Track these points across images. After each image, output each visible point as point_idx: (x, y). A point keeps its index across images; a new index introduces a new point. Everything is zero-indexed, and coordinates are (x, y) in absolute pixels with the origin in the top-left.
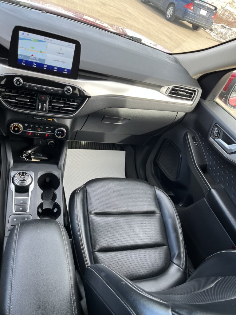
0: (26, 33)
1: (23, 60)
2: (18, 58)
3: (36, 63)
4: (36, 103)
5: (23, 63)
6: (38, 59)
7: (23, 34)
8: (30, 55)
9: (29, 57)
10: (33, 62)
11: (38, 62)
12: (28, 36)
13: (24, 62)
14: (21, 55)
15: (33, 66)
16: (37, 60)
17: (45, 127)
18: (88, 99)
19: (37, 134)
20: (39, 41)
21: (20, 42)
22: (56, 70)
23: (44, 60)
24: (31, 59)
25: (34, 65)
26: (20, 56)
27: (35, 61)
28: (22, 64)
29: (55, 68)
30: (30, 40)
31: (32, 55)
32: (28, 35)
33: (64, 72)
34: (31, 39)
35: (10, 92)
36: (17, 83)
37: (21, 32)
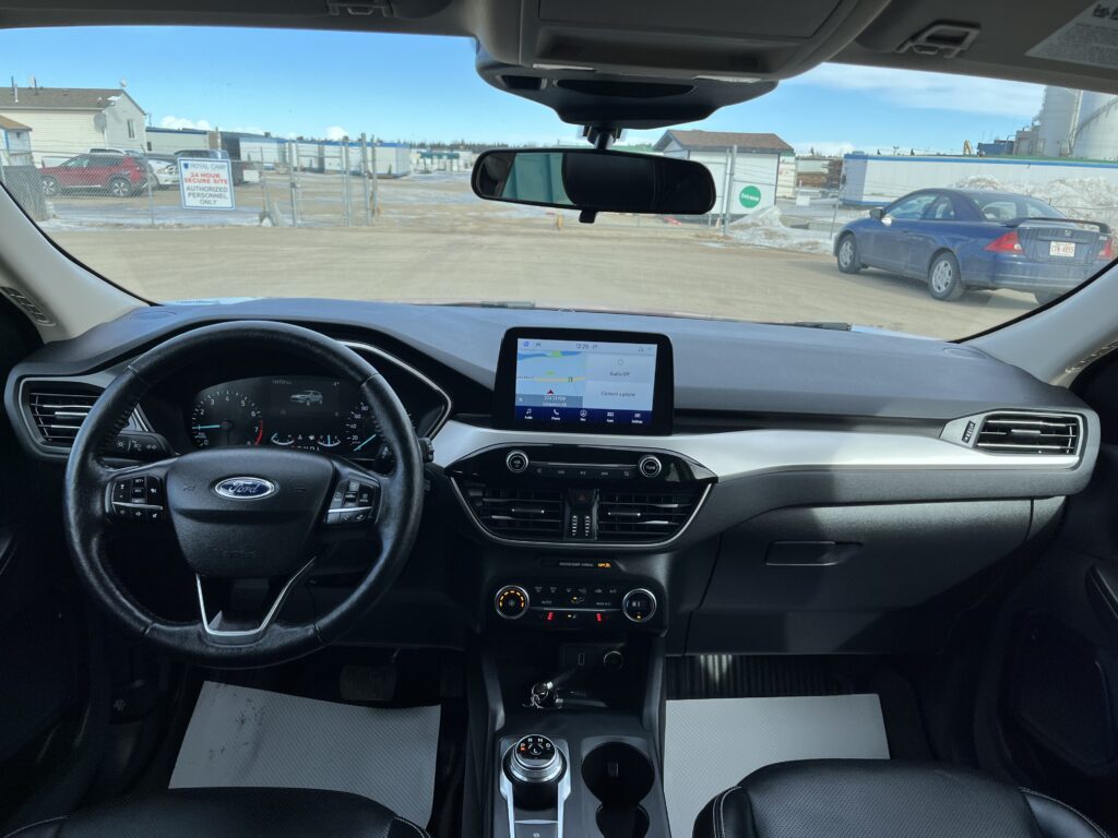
0: (533, 342)
1: (529, 407)
2: (517, 404)
3: (558, 409)
4: (563, 518)
5: (528, 415)
6: (564, 399)
7: (526, 344)
8: (544, 392)
9: (543, 396)
10: (552, 408)
11: (564, 405)
12: (539, 348)
13: (529, 411)
14: (524, 396)
15: (554, 418)
16: (562, 402)
17: (591, 592)
18: (710, 485)
19: (569, 616)
20: (565, 353)
21: (520, 365)
22: (610, 418)
23: (580, 399)
24: (549, 401)
25: (555, 416)
26: (521, 400)
27: (558, 405)
28: (526, 418)
29: (609, 414)
30: (543, 355)
31: (551, 392)
32: (539, 345)
33: (633, 421)
34: (548, 354)
35: (496, 495)
36: (513, 465)
37: (521, 341)
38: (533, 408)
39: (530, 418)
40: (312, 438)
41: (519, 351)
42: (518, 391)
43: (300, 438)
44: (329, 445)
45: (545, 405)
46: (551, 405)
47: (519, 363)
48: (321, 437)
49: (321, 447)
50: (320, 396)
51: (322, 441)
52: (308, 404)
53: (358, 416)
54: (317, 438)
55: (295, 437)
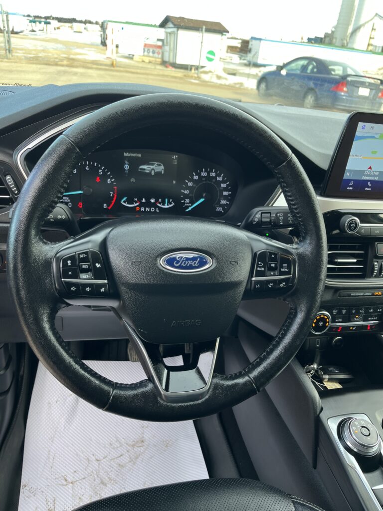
0: (368, 125)
1: (352, 180)
2: (345, 177)
3: (372, 182)
4: (366, 264)
5: (350, 187)
6: (378, 173)
7: (364, 128)
8: (366, 168)
9: (364, 171)
10: (368, 181)
11: (377, 179)
12: (371, 131)
13: (352, 183)
14: (350, 171)
15: (366, 189)
16: (376, 176)
17: (367, 311)
19: (351, 328)
21: (355, 144)
24: (366, 176)
25: (369, 187)
26: (348, 174)
27: (373, 178)
28: (348, 188)
30: (373, 137)
31: (370, 168)
32: (372, 128)
34: (376, 136)
36: (350, 227)
37: (360, 124)
38: (354, 181)
39: (351, 188)
40: (153, 201)
41: (357, 134)
42: (347, 168)
43: (144, 200)
44: (166, 206)
45: (364, 178)
46: (368, 178)
47: (354, 143)
48: (160, 200)
49: (160, 208)
50: (162, 167)
51: (160, 203)
52: (153, 173)
53: (190, 184)
54: (157, 201)
55: (140, 200)
